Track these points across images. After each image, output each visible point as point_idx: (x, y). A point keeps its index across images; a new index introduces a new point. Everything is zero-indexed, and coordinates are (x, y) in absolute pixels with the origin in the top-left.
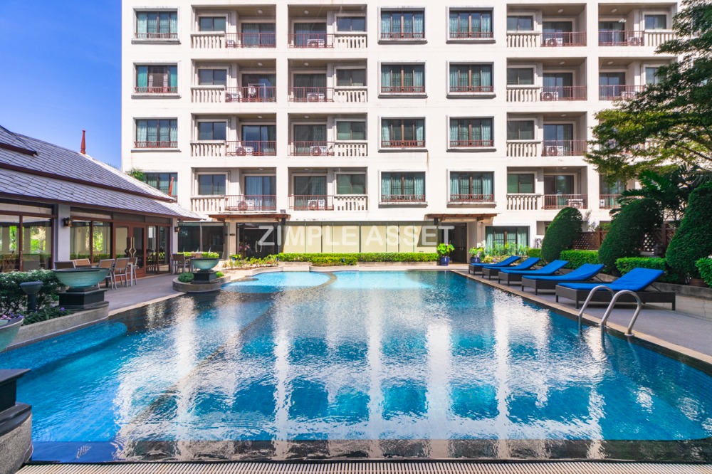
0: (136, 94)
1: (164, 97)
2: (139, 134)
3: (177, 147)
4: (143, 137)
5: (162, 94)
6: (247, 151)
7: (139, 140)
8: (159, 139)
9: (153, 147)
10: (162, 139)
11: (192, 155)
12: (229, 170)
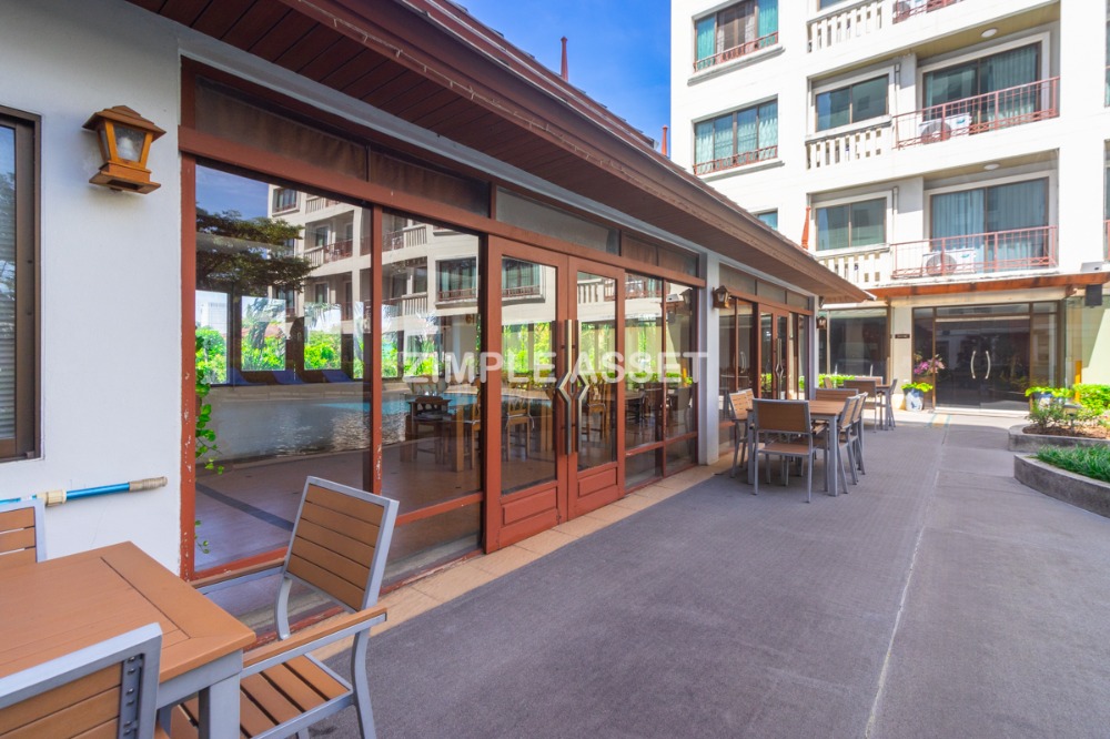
0: (697, 74)
1: (750, 62)
2: (699, 149)
3: (776, 157)
4: (705, 154)
5: (744, 58)
6: (954, 126)
7: (698, 162)
8: (736, 151)
9: (725, 168)
10: (742, 149)
11: (809, 167)
12: (894, 185)
